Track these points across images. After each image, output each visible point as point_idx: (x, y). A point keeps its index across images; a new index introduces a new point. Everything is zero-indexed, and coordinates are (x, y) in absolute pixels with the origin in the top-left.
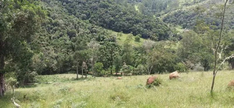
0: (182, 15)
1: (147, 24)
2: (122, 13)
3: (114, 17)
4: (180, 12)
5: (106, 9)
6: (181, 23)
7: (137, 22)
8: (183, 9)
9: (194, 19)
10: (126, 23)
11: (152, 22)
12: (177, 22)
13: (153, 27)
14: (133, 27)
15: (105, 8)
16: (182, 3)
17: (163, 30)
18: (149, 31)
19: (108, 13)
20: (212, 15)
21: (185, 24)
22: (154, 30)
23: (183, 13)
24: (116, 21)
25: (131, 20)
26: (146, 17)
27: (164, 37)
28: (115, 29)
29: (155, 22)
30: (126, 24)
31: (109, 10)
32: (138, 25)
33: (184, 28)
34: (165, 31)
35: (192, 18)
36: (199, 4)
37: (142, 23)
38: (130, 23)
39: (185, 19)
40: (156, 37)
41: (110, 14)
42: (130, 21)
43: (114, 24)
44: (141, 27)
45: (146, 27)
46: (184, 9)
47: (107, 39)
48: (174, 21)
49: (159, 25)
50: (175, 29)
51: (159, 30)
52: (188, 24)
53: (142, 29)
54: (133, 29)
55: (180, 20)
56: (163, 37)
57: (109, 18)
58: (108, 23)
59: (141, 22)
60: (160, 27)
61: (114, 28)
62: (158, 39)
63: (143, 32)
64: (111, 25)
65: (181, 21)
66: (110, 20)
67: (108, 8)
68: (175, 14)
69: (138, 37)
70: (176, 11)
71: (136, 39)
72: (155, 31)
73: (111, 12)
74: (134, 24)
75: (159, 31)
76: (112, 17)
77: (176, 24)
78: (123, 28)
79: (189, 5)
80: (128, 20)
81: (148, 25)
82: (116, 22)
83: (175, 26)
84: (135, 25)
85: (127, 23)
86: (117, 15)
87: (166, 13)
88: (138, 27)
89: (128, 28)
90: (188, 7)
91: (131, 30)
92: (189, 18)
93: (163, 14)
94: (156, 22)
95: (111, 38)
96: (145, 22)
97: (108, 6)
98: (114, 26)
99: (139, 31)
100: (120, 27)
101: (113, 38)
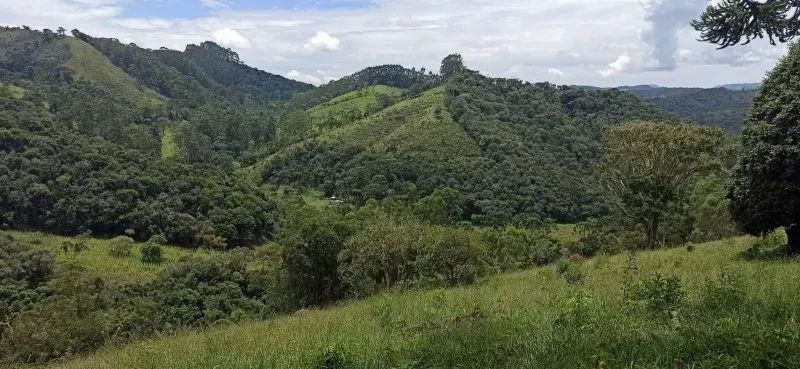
0: (317, 156)
1: (187, 196)
2: (86, 163)
3: (50, 182)
4: (312, 146)
5: (12, 155)
6: (317, 182)
7: (152, 191)
8: (321, 139)
9: (353, 166)
10: (105, 197)
11: (210, 186)
12: (307, 180)
13: (211, 203)
14: (136, 212)
15: (8, 151)
16: (320, 119)
17: (247, 212)
18: (201, 219)
19: (25, 168)
20: (398, 153)
21: (329, 182)
22: (217, 212)
23: (321, 151)
24: (60, 196)
25: (126, 185)
26: (187, 173)
27: (257, 231)
28: (55, 225)
29: (220, 188)
30: (107, 201)
31: (30, 157)
32: (156, 203)
33: (328, 195)
34: (257, 215)
35: (348, 164)
36: (364, 120)
37: (172, 195)
38: (123, 198)
39: (328, 169)
40: (219, 237)
41: (32, 172)
42: (119, 191)
43: (50, 207)
44: (168, 209)
45: (188, 206)
46: (326, 137)
47: (9, 270)
48: (296, 178)
49: (234, 194)
50: (301, 199)
51: (234, 211)
52: (338, 183)
53: (170, 215)
54: (136, 217)
55: (315, 171)
56: (251, 235)
57: (28, 187)
58: (26, 205)
59: (167, 191)
60: (239, 202)
61: (50, 222)
62: (226, 245)
63: (175, 226)
64: (41, 213)
65: (316, 176)
66: (32, 193)
67: (23, 150)
68: (299, 155)
69: (154, 245)
70: (301, 145)
71: (145, 252)
72: (219, 217)
73: (37, 165)
74: (139, 201)
75: (235, 215)
76: (44, 181)
77: (304, 184)
78: (94, 218)
79: (339, 125)
80: (111, 187)
81: (194, 198)
82: (62, 200)
83: (301, 191)
84: (141, 204)
85: (110, 199)
86: (62, 173)
87: (271, 154)
88: (155, 208)
89: (113, 217)
90: (336, 132)
91: (127, 223)
92: (339, 163)
93: (262, 157)
94: (227, 184)
95: (27, 264)
96: (183, 190)
97: (26, 142)
98: (51, 217)
99: (160, 223)
100: (79, 215)
101: (39, 262)
